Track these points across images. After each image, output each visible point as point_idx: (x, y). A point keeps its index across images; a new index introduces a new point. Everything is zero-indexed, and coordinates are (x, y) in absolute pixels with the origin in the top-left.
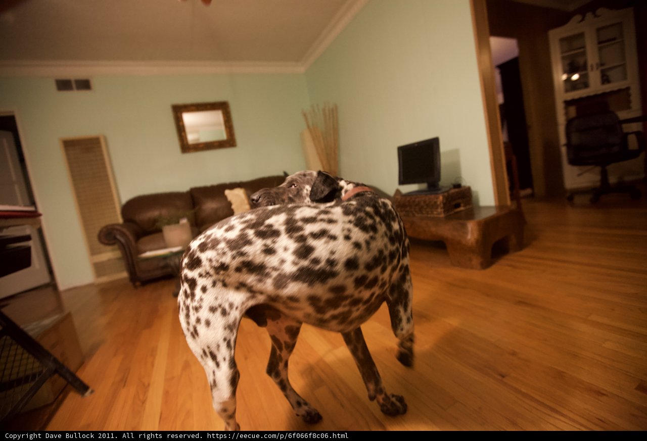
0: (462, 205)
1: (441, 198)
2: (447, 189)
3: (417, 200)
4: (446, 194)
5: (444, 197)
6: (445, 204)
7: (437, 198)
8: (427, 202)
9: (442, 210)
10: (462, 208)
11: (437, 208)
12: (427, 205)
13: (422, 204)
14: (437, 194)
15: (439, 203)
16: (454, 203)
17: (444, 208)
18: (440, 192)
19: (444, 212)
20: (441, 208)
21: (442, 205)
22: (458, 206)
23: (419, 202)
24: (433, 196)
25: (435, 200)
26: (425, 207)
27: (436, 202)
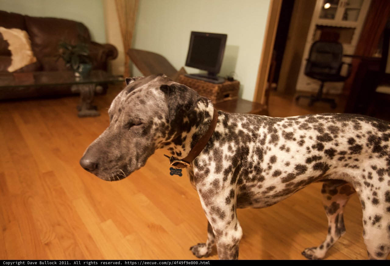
0: (231, 95)
1: (216, 88)
2: (222, 80)
3: (198, 84)
4: (221, 85)
5: (219, 87)
6: (218, 93)
7: (214, 87)
8: (205, 89)
9: (215, 98)
10: (230, 98)
11: (211, 95)
12: (205, 91)
13: (200, 88)
14: (214, 83)
15: (214, 91)
16: (225, 93)
17: (216, 96)
18: (216, 82)
19: (216, 100)
20: (215, 96)
21: (216, 94)
22: (227, 96)
23: (199, 86)
24: (211, 84)
25: (212, 89)
26: (202, 91)
27: (211, 90)
